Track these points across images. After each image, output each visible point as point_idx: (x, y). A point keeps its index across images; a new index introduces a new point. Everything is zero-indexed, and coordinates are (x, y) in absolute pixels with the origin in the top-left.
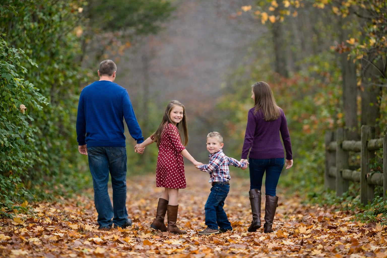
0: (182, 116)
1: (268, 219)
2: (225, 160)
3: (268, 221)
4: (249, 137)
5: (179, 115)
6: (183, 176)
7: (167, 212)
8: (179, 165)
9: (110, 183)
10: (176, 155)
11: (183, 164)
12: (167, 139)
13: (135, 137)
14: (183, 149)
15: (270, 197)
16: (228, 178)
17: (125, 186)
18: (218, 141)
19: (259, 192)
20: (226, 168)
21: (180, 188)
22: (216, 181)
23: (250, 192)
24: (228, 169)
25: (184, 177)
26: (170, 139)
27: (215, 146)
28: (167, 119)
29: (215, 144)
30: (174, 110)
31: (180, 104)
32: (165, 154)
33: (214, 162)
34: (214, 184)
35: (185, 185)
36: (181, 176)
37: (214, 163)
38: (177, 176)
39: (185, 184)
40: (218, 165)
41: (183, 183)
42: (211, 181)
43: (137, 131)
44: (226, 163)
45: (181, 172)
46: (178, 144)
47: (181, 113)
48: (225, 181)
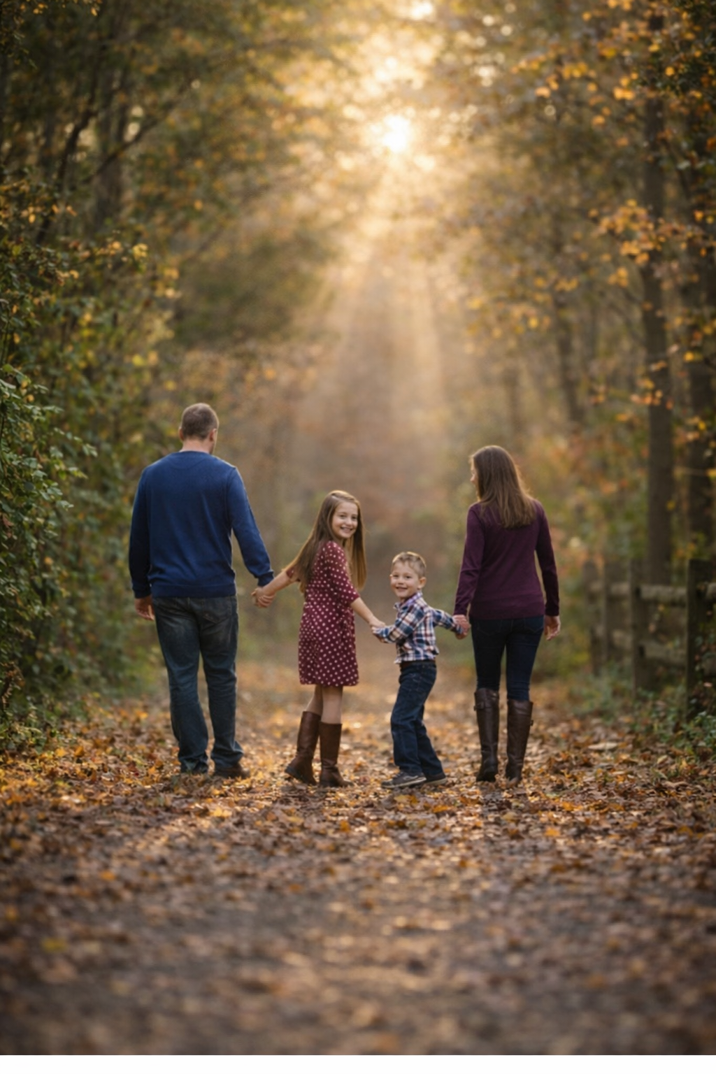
0: (355, 523)
1: (513, 754)
2: (428, 614)
3: (513, 757)
4: (471, 568)
5: (349, 521)
6: (352, 659)
7: (319, 740)
8: (344, 633)
9: (201, 673)
10: (339, 611)
11: (353, 632)
12: (322, 575)
13: (255, 571)
14: (356, 597)
15: (517, 704)
16: (434, 652)
17: (234, 679)
18: (416, 572)
19: (495, 694)
20: (428, 632)
21: (346, 684)
22: (411, 659)
23: (477, 695)
24: (433, 631)
25: (355, 661)
26: (329, 577)
27: (410, 582)
28: (324, 531)
29: (408, 577)
30: (340, 511)
31: (352, 497)
32: (317, 610)
33: (403, 619)
34: (405, 666)
35: (356, 679)
36: (349, 657)
37: (404, 622)
38: (341, 659)
39: (356, 676)
40: (412, 624)
41: (352, 674)
42: (398, 661)
43: (261, 559)
44: (430, 620)
45: (350, 650)
46: (344, 587)
47: (353, 518)
48: (427, 660)
